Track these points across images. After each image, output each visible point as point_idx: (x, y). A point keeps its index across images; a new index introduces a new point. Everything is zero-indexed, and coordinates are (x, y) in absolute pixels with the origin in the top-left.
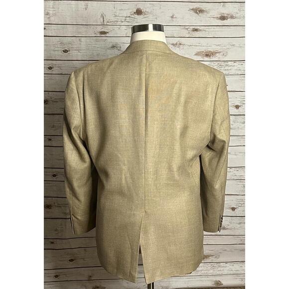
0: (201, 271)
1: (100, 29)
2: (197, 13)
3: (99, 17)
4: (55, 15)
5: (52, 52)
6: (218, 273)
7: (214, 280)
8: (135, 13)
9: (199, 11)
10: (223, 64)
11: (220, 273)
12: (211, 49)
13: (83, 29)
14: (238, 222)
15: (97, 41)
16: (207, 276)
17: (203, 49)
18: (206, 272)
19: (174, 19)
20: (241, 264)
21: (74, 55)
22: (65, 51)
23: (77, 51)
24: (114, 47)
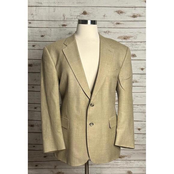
0: (120, 165)
1: (62, 23)
2: (119, 13)
3: (62, 16)
4: (36, 15)
5: (35, 37)
6: (130, 166)
7: (128, 170)
8: (82, 13)
9: (120, 12)
10: (134, 43)
11: (131, 166)
12: (127, 35)
13: (52, 23)
14: (142, 137)
15: (60, 30)
16: (123, 168)
17: (122, 35)
18: (122, 165)
19: (105, 17)
20: (143, 162)
21: (47, 38)
22: (42, 36)
23: (49, 36)
24: (70, 33)
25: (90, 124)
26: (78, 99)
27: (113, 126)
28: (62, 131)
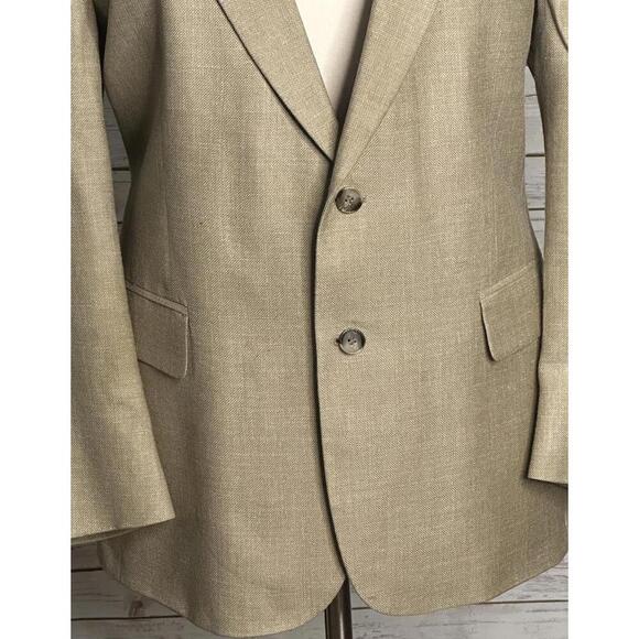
25: (340, 341)
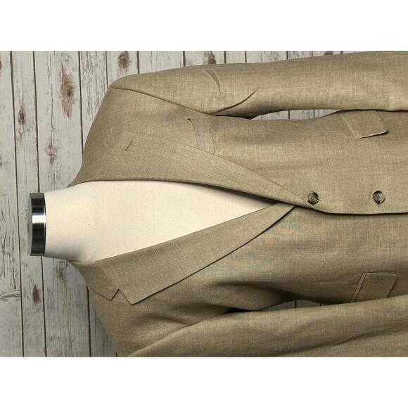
1: (28, 302)
3: (6, 304)
10: (84, 62)
12: (57, 85)
13: (30, 334)
15: (53, 308)
17: (58, 101)
19: (4, 161)
23: (73, 343)
24: (61, 275)
26: (294, 246)
27: (378, 123)
28: (402, 295)
